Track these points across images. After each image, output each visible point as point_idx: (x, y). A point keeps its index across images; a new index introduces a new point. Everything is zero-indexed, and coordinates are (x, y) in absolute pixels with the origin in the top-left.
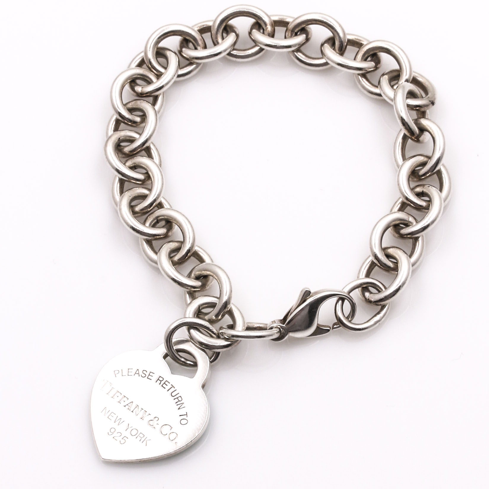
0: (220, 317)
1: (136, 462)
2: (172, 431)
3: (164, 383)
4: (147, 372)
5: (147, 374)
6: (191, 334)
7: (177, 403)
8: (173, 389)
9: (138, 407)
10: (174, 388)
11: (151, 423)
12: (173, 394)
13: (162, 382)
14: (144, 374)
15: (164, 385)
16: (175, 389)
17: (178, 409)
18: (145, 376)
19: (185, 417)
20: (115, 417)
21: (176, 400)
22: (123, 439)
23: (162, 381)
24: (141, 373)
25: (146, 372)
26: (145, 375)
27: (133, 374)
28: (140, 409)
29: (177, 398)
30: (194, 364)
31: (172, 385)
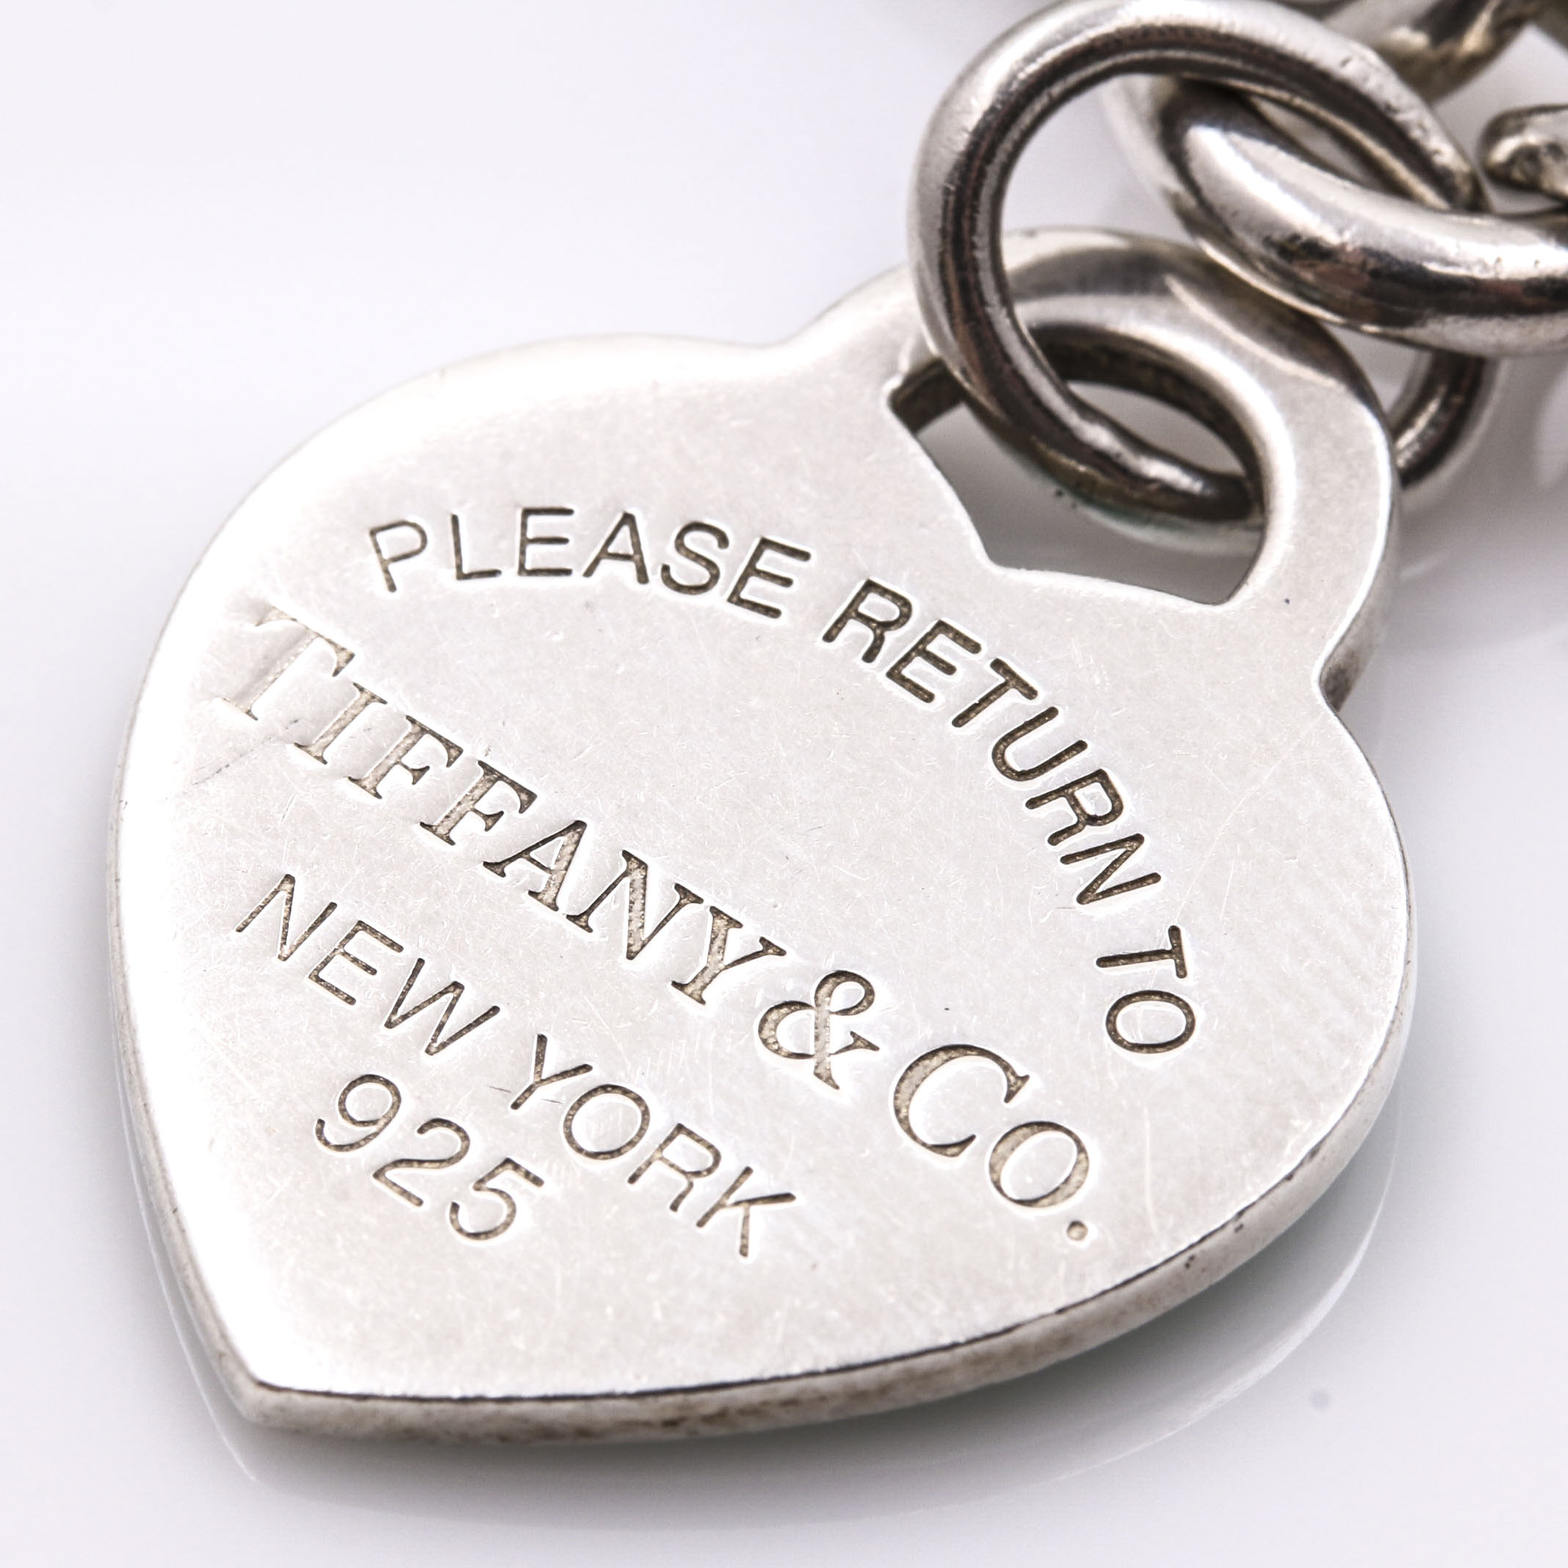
0: (1474, 40)
1: (630, 1425)
2: (1027, 1105)
3: (920, 650)
4: (723, 541)
5: (731, 563)
6: (1195, 167)
7: (1069, 845)
8: (1012, 707)
9: (637, 875)
10: (1030, 693)
11: (792, 1030)
12: (1022, 753)
13: (898, 643)
14: (698, 558)
15: (918, 670)
16: (1037, 706)
17: (1082, 899)
18: (703, 575)
19: (1158, 973)
20: (393, 967)
21: (1060, 812)
22: (479, 1185)
23: (887, 625)
24: (657, 550)
25: (712, 540)
26: (710, 565)
27: (573, 555)
28: (659, 899)
29: (1064, 791)
30: (1209, 492)
31: (998, 665)
